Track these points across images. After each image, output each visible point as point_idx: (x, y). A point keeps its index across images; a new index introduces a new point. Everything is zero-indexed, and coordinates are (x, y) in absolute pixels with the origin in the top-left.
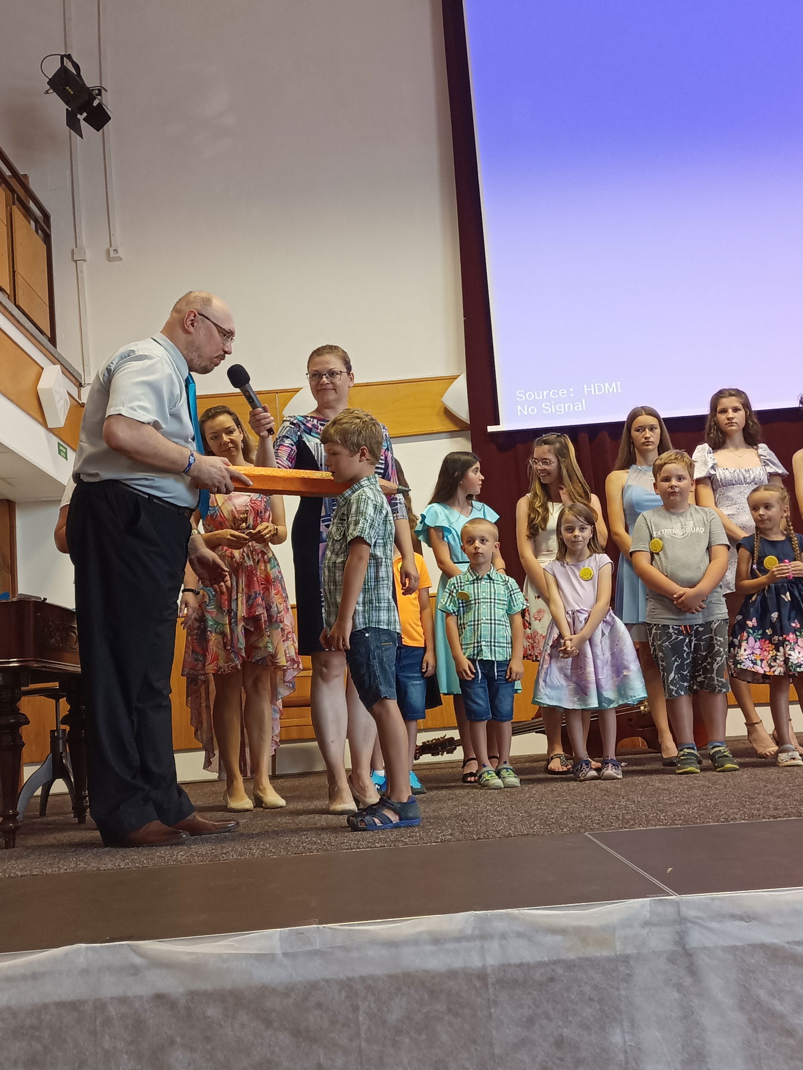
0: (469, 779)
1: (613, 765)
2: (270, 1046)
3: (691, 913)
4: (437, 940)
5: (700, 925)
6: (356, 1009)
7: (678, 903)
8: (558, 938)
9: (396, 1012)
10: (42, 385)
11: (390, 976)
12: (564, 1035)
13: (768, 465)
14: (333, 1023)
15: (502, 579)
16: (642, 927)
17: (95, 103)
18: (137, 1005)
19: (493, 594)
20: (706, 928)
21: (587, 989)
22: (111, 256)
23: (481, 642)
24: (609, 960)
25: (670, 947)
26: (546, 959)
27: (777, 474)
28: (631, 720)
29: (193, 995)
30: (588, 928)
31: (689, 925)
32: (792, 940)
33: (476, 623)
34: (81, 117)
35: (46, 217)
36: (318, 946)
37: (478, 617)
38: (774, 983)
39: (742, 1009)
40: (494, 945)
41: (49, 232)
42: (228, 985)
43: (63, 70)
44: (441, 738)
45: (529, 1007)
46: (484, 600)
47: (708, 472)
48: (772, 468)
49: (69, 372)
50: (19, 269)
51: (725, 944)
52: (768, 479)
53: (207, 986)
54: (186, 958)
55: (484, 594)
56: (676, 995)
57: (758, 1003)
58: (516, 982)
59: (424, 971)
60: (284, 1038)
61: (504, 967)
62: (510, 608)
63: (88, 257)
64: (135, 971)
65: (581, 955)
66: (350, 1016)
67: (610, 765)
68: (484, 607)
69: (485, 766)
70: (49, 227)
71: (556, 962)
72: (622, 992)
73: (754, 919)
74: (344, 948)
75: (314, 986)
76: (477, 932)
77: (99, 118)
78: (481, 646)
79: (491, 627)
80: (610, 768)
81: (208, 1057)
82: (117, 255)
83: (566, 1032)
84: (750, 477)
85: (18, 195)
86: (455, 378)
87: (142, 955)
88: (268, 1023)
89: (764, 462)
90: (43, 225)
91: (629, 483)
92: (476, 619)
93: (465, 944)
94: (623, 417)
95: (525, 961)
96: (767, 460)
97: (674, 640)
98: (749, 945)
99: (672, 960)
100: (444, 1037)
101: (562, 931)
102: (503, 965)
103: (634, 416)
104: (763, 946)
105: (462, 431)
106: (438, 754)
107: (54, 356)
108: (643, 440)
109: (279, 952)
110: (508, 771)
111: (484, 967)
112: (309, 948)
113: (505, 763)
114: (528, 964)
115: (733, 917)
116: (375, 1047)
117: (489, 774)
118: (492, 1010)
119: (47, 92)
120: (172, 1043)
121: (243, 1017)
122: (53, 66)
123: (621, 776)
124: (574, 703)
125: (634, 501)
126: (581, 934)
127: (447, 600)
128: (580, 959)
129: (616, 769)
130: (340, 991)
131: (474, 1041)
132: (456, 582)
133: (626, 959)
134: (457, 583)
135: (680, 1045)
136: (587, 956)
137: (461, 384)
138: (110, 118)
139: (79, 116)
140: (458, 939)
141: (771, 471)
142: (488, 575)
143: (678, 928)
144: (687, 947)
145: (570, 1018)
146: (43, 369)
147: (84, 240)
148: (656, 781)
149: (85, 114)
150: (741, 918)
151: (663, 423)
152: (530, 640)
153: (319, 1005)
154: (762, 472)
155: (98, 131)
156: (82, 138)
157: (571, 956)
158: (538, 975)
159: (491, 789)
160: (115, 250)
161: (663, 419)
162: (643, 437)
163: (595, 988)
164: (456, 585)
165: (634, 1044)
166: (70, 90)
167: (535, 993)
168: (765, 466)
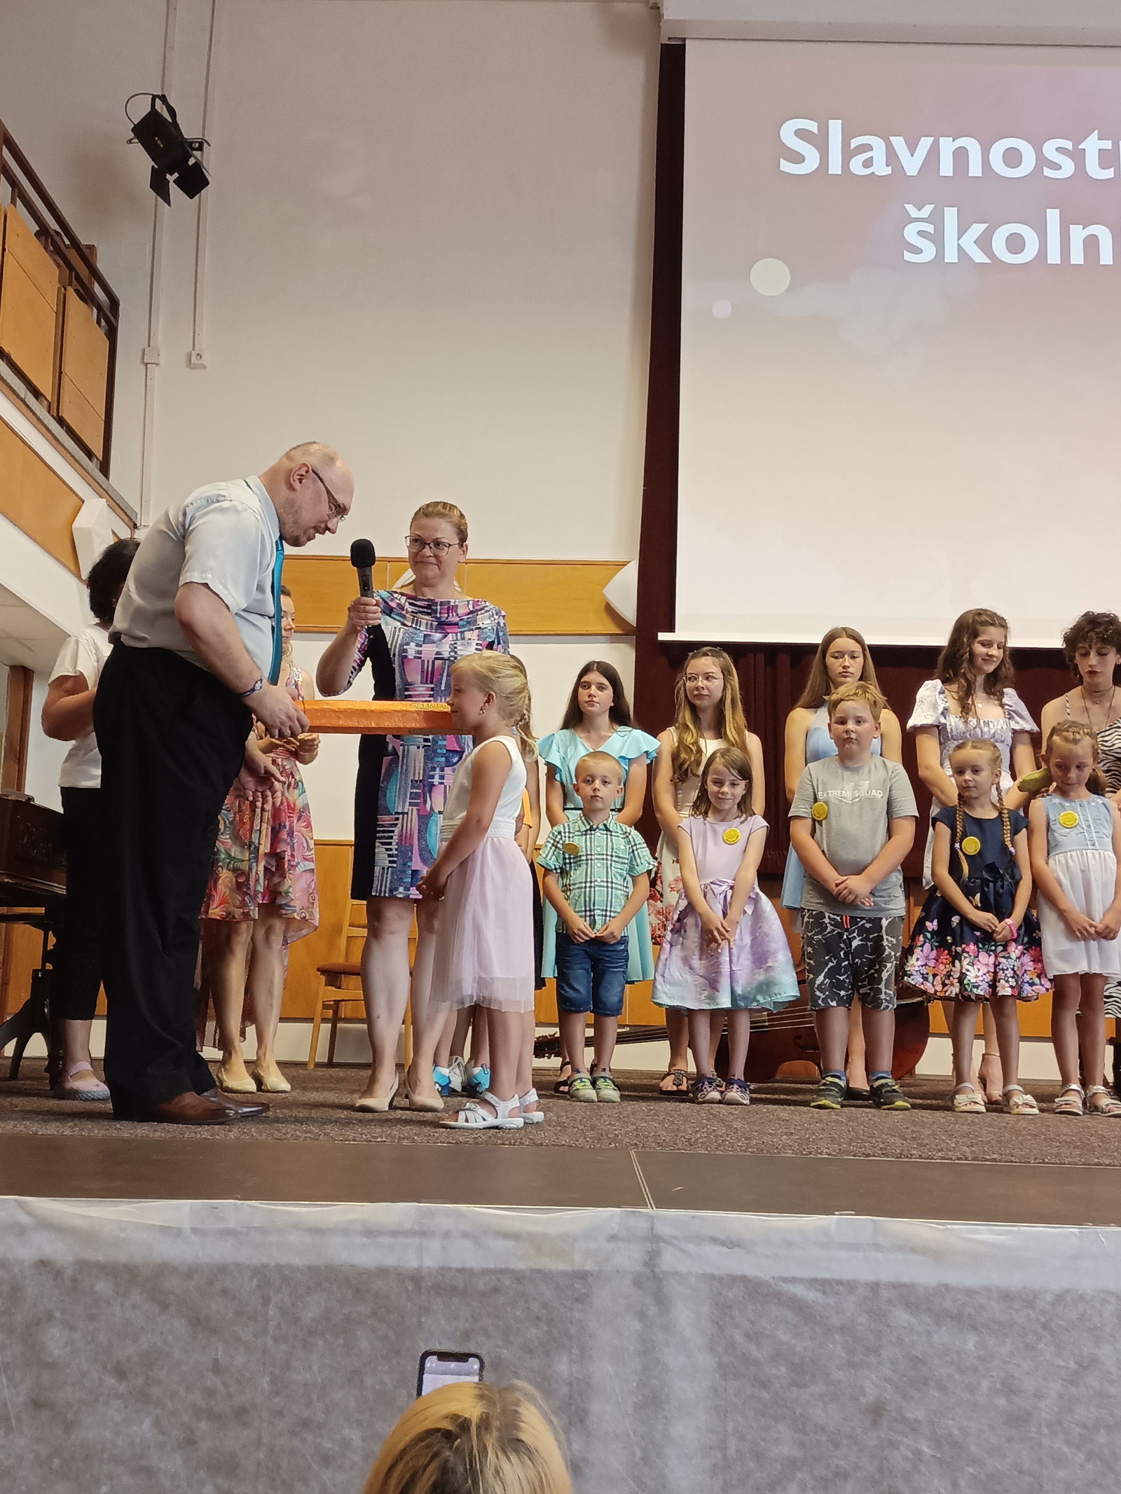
0: (562, 1088)
1: (740, 1087)
2: (162, 1333)
3: (664, 1230)
4: (370, 1232)
5: (674, 1245)
6: (266, 1301)
7: (653, 1218)
8: (510, 1244)
9: (312, 1310)
10: (80, 523)
11: (310, 1268)
12: (503, 1356)
13: (1013, 718)
14: (238, 1314)
15: (622, 830)
16: (608, 1241)
17: (191, 161)
18: (16, 1270)
19: (610, 850)
20: (682, 1250)
21: (535, 1306)
22: (192, 361)
23: (594, 910)
24: (565, 1274)
25: (638, 1268)
26: (492, 1266)
27: (1023, 731)
28: (799, 1037)
29: (83, 1266)
30: (545, 1236)
31: (662, 1244)
32: (778, 1275)
33: (588, 885)
34: (171, 178)
35: (114, 303)
36: (231, 1225)
37: (591, 878)
38: (752, 1323)
39: (712, 1349)
40: (435, 1244)
41: (115, 323)
42: (123, 1258)
43: (153, 115)
44: (550, 1036)
45: (467, 1321)
46: (599, 857)
47: (938, 718)
48: (1017, 723)
49: (120, 508)
50: (68, 369)
51: (700, 1272)
52: (1012, 738)
53: (100, 1257)
54: (78, 1222)
55: (599, 849)
56: (636, 1325)
57: (731, 1347)
58: (454, 1290)
59: (351, 1266)
60: (180, 1325)
61: (443, 1270)
62: (632, 868)
63: (161, 362)
64: (20, 1231)
65: (534, 1266)
66: (259, 1308)
67: (736, 1086)
68: (599, 865)
69: (579, 1072)
70: (116, 315)
71: (504, 1271)
72: (576, 1314)
73: (738, 1245)
74: (263, 1231)
75: (222, 1270)
76: (417, 1228)
77: (194, 182)
78: (594, 915)
79: (608, 891)
80: (735, 1090)
81: (89, 1338)
82: (199, 362)
83: (505, 1353)
84: (989, 731)
85: (77, 274)
86: (624, 564)
87: (29, 1213)
88: (164, 1307)
89: (1009, 714)
90: (109, 314)
91: (816, 726)
92: (589, 880)
93: (401, 1240)
94: (817, 639)
95: (468, 1266)
96: (1013, 711)
97: (829, 933)
98: (729, 1276)
99: (638, 1283)
100: (364, 1344)
101: (515, 1237)
102: (442, 1269)
103: (830, 638)
104: (744, 1279)
105: (626, 635)
106: (544, 1057)
107: (101, 486)
108: (841, 670)
109: (187, 1226)
110: (606, 1081)
111: (419, 1269)
112: (222, 1226)
113: (604, 1070)
114: (471, 1270)
115: (714, 1240)
116: (283, 1347)
117: (582, 1082)
118: (423, 1319)
119: (130, 141)
120: (50, 1317)
121: (136, 1296)
122: (140, 110)
123: (748, 1102)
124: (700, 1001)
125: (821, 749)
126: (537, 1241)
127: (549, 852)
128: (532, 1270)
129: (742, 1092)
130: (251, 1279)
131: (398, 1353)
132: (562, 831)
133: (583, 1276)
134: (565, 833)
135: (635, 1385)
136: (539, 1267)
137: (630, 574)
138: (208, 183)
139: (168, 176)
140: (395, 1234)
141: (1017, 727)
142: (605, 825)
143: (649, 1247)
144: (656, 1270)
145: (511, 1338)
146: (83, 502)
147: (159, 338)
148: (784, 1112)
149: (176, 175)
150: (723, 1243)
151: (867, 649)
152: (661, 917)
153: (225, 1292)
154: (1005, 727)
155: (191, 198)
156: (169, 205)
157: (521, 1265)
158: (480, 1285)
159: (581, 1101)
160: (198, 354)
161: (868, 645)
162: (840, 666)
163: (545, 1305)
164: (563, 834)
165: (581, 1377)
166: (159, 142)
167: (475, 1304)
168: (1009, 719)
